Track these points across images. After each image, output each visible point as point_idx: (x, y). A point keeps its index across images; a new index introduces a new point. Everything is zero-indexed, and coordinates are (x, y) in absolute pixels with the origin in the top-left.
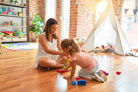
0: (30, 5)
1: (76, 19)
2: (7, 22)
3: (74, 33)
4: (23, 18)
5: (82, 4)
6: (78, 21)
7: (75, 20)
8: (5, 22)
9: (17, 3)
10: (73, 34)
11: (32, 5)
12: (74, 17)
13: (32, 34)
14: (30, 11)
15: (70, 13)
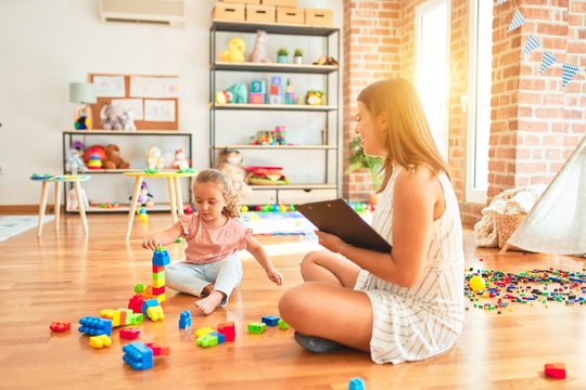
0: (353, 61)
1: (515, 100)
2: (267, 133)
3: (506, 170)
4: (330, 113)
5: (549, 26)
6: (523, 109)
7: (510, 105)
8: (261, 132)
9: (299, 58)
10: (502, 174)
11: (362, 57)
12: (506, 93)
13: (361, 175)
14: (352, 83)
15: (493, 74)
